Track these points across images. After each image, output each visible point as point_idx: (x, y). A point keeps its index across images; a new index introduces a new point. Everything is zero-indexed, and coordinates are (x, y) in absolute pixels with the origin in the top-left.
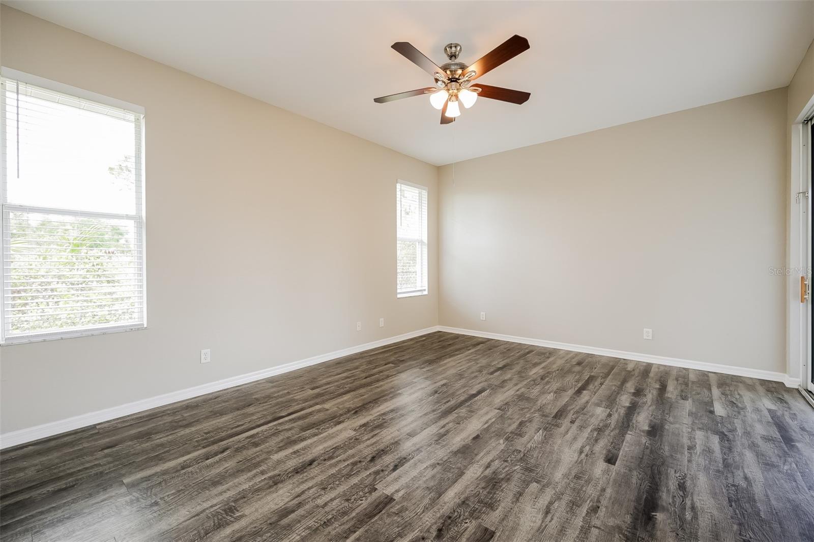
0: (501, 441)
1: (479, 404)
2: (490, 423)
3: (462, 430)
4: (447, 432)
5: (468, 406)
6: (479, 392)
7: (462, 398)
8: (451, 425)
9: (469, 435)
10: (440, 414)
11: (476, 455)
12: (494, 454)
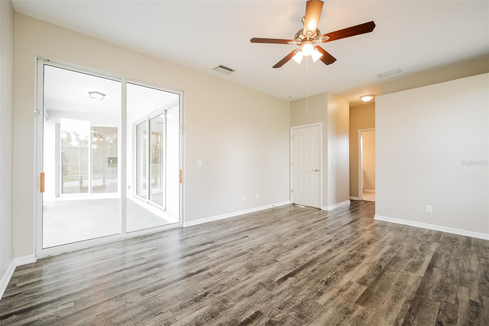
0: (284, 245)
1: (290, 266)
2: (287, 253)
3: (303, 251)
4: (311, 250)
5: (298, 265)
6: (285, 278)
7: (302, 273)
8: (310, 254)
9: (300, 248)
10: (317, 261)
11: (298, 241)
12: (290, 241)
